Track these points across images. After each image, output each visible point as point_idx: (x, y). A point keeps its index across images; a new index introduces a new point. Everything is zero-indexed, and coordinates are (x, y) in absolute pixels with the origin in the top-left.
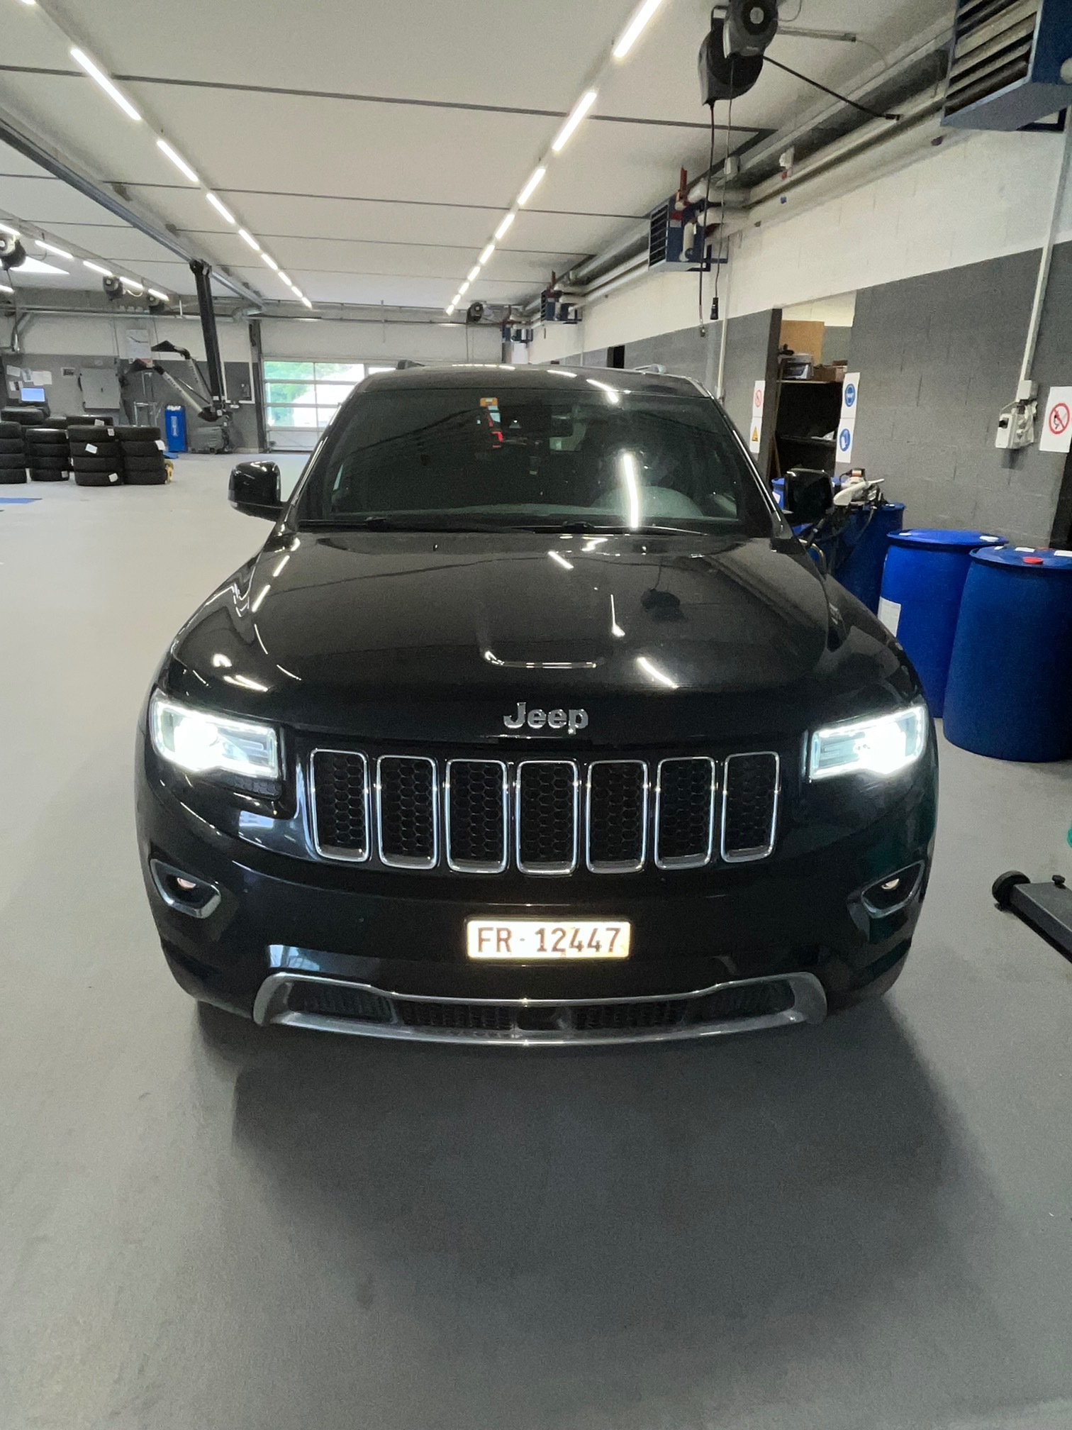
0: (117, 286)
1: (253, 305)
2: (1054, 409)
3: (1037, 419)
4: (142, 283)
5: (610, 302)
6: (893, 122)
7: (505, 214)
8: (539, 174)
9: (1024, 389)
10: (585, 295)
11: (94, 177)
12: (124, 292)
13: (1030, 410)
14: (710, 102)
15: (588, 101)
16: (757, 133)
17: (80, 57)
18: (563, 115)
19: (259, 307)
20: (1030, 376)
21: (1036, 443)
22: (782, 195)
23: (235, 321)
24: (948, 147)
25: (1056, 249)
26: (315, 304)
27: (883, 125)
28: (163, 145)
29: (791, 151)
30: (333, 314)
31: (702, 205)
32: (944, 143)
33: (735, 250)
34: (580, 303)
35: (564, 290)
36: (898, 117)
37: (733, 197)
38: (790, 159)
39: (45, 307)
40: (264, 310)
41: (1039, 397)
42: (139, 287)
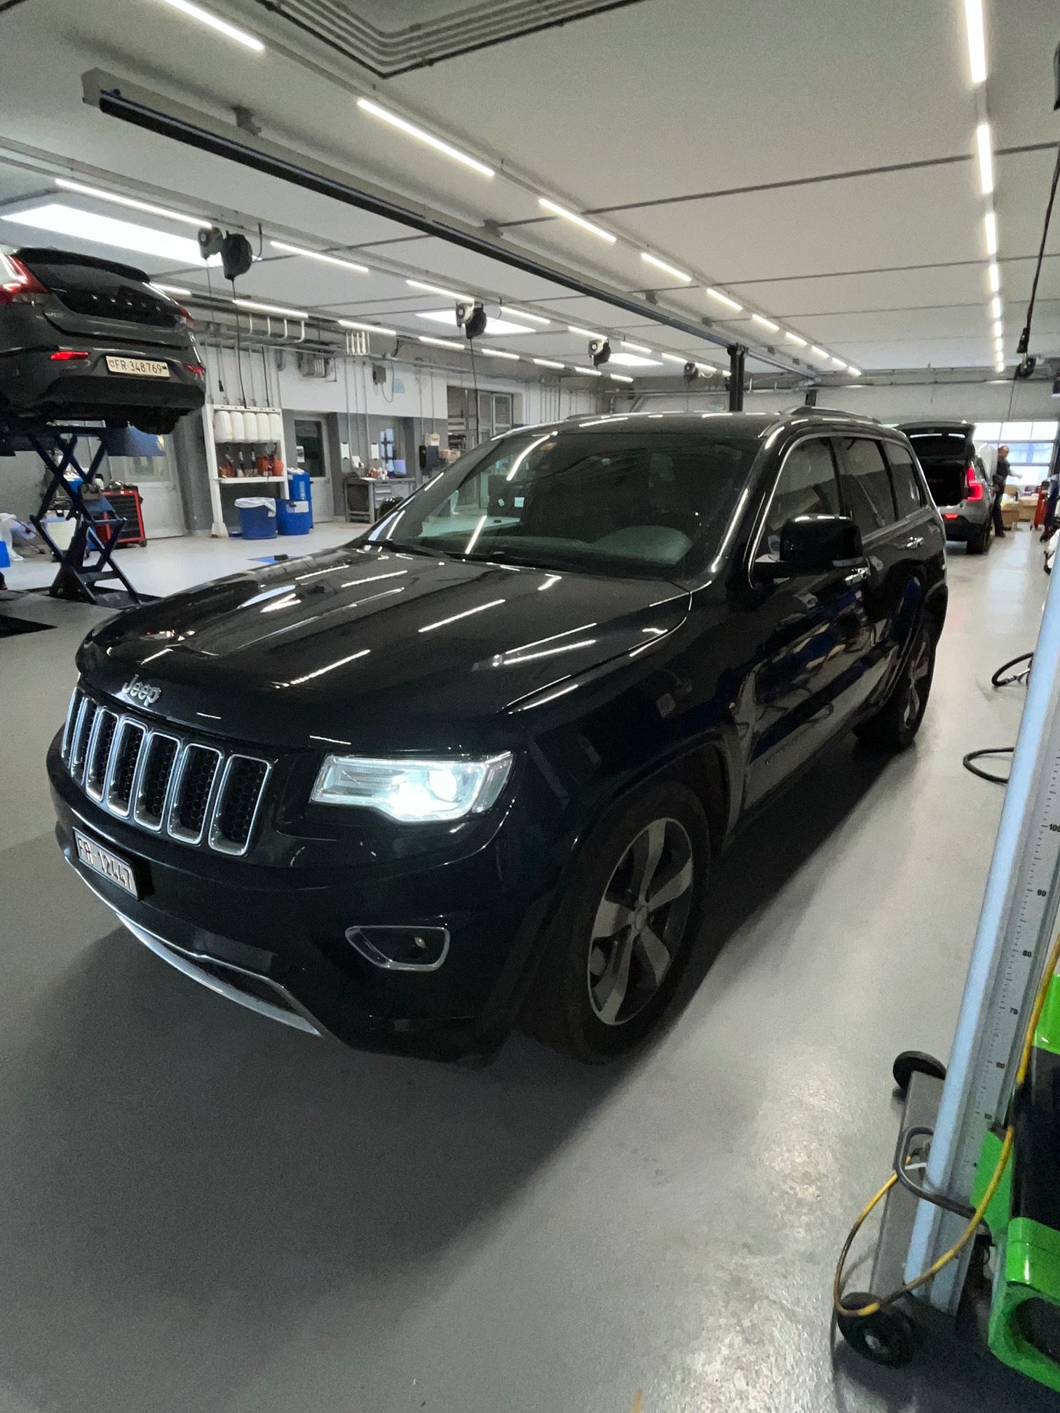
0: (694, 370)
1: (807, 378)
4: (714, 366)
11: (621, 289)
12: (699, 376)
17: (547, 205)
19: (812, 379)
23: (795, 392)
26: (865, 373)
28: (646, 257)
30: (885, 380)
39: (652, 391)
40: (818, 380)
42: (713, 370)
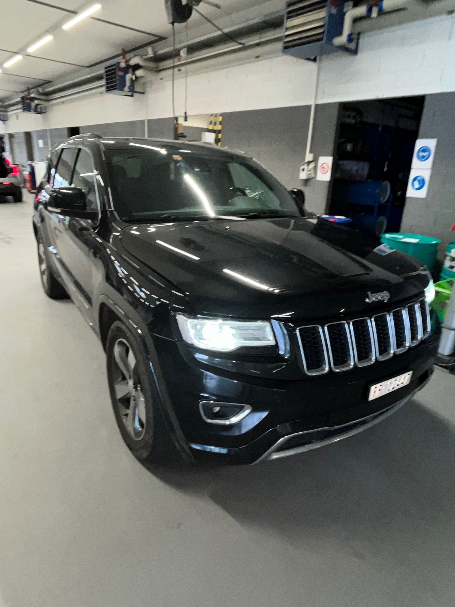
2: (322, 165)
3: (315, 168)
5: (64, 106)
6: (241, 46)
7: (14, 55)
8: (48, 39)
9: (309, 157)
10: (49, 101)
13: (312, 165)
14: (173, 23)
15: (95, 9)
16: (159, 38)
18: (74, 13)
20: (311, 152)
21: (315, 177)
22: (179, 68)
24: (262, 60)
25: (317, 106)
27: (235, 46)
29: (185, 49)
31: (137, 67)
32: (260, 58)
33: (148, 89)
34: (44, 104)
35: (37, 97)
36: (243, 44)
37: (151, 65)
38: (186, 52)
41: (315, 160)
